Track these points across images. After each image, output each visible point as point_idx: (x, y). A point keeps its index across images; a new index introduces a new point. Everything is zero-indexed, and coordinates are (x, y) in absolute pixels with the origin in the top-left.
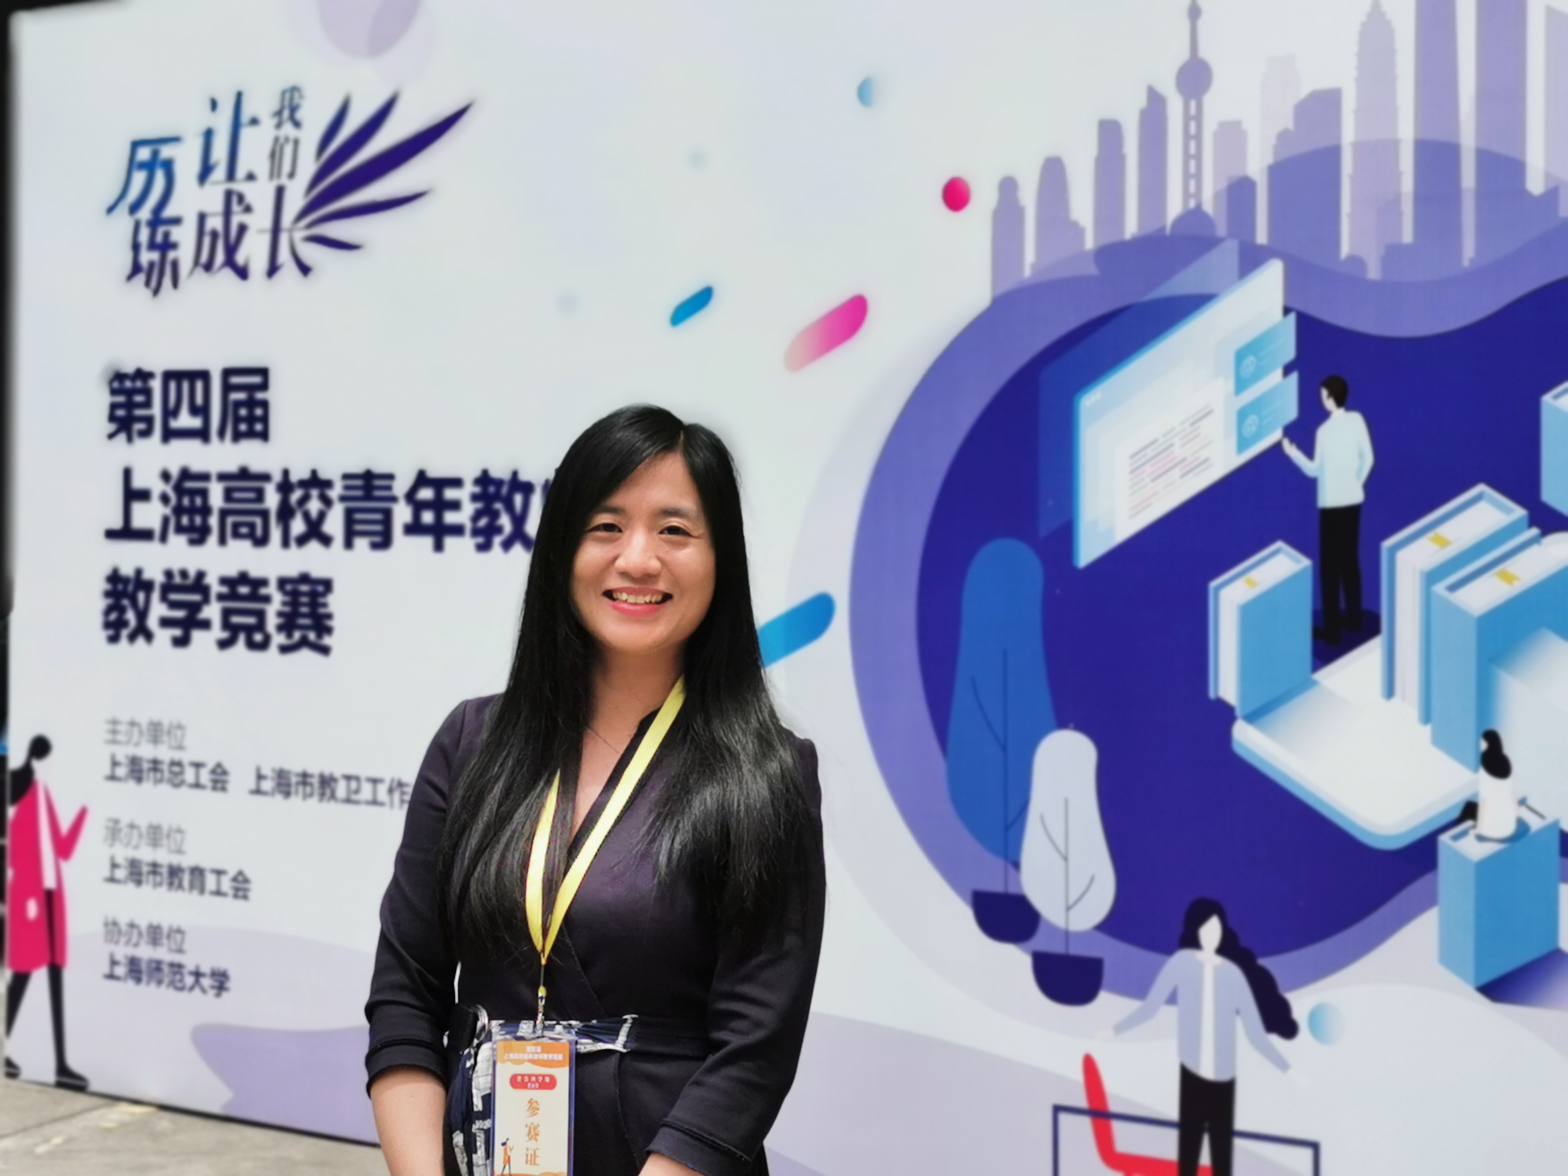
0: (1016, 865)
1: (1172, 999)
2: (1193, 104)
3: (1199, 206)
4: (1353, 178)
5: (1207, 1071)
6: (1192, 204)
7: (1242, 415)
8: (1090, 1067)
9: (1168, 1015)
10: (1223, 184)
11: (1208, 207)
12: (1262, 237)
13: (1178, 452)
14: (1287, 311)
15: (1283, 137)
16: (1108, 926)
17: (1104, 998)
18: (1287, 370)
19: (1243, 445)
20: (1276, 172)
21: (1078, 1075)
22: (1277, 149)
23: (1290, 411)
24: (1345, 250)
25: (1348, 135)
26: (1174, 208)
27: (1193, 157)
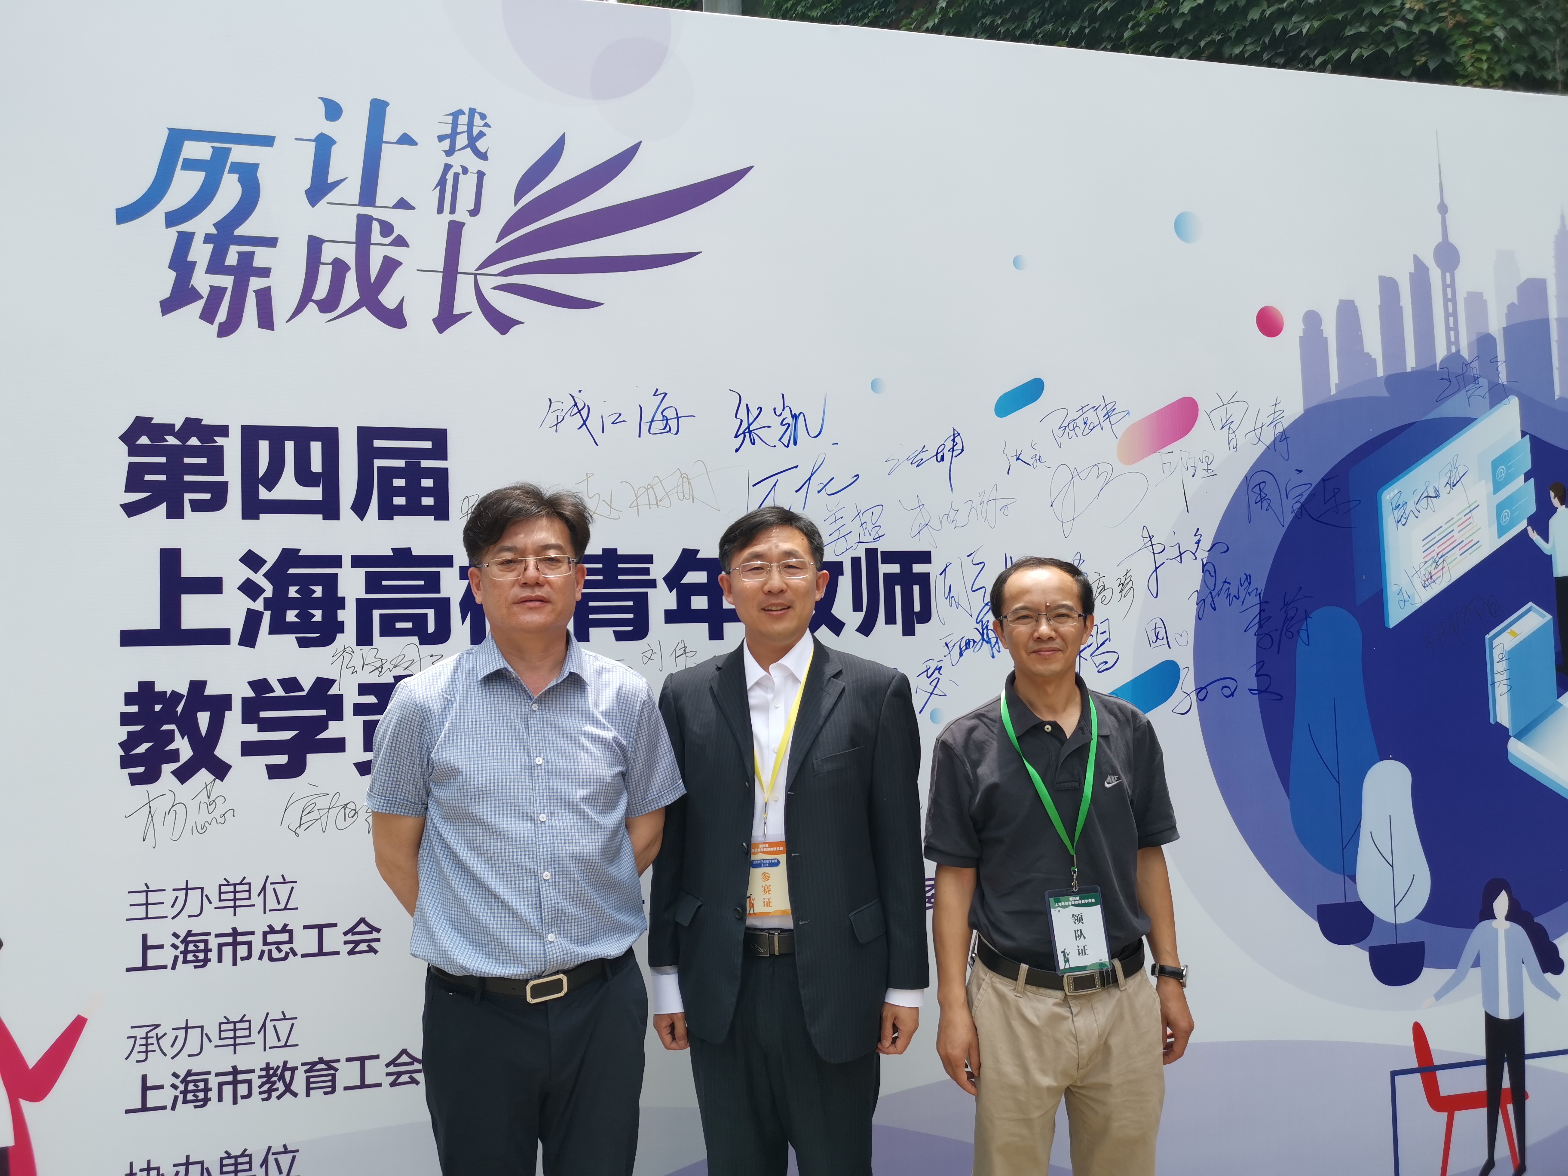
0: (1353, 878)
1: (1476, 964)
2: (1448, 275)
3: (1458, 351)
4: (1559, 342)
5: (1504, 1013)
6: (1453, 350)
7: (1500, 508)
8: (1418, 1031)
9: (1475, 976)
10: (1474, 337)
11: (1465, 353)
12: (1503, 378)
13: (1457, 536)
14: (1524, 434)
15: (1511, 307)
16: (1427, 915)
17: (1427, 973)
18: (1527, 477)
19: (1501, 532)
20: (1508, 331)
21: (1409, 1041)
22: (1508, 316)
23: (1531, 508)
24: (1557, 393)
25: (1553, 313)
26: (1441, 353)
27: (1451, 315)
